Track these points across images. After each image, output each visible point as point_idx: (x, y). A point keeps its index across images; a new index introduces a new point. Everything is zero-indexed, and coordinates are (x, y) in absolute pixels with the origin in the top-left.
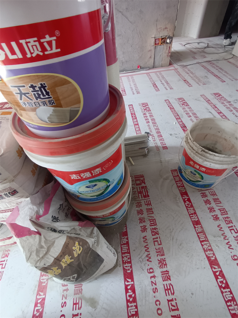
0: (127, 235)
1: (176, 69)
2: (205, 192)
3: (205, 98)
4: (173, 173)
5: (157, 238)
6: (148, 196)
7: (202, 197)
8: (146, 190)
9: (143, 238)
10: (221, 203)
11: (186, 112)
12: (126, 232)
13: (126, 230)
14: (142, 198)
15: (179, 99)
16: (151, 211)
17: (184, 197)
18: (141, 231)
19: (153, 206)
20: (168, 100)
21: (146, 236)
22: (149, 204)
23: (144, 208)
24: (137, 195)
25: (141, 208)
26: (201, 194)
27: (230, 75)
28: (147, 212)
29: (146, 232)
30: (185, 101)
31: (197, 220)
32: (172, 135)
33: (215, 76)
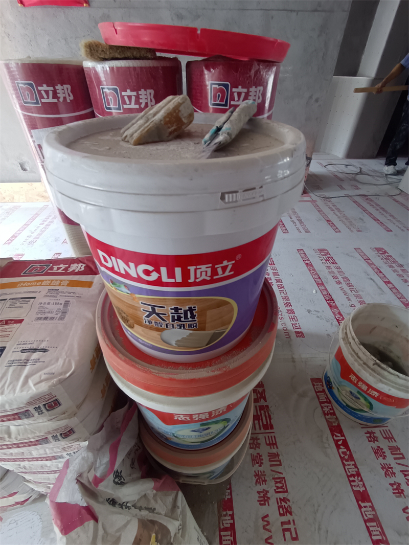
0: (231, 509)
1: (313, 201)
2: (374, 430)
3: (362, 254)
4: (315, 384)
5: (289, 522)
6: (272, 427)
7: (369, 441)
8: (268, 414)
9: (263, 519)
10: (404, 458)
11: (333, 275)
12: (231, 500)
13: (229, 497)
14: (260, 429)
15: (321, 250)
16: (277, 459)
17: (336, 436)
18: (258, 501)
19: (281, 449)
20: (302, 250)
21: (267, 516)
22: (273, 444)
23: (264, 450)
25: (258, 451)
26: (366, 433)
27: (399, 221)
28: (270, 461)
29: (269, 505)
30: (330, 254)
31: (363, 491)
32: (311, 312)
33: (374, 219)
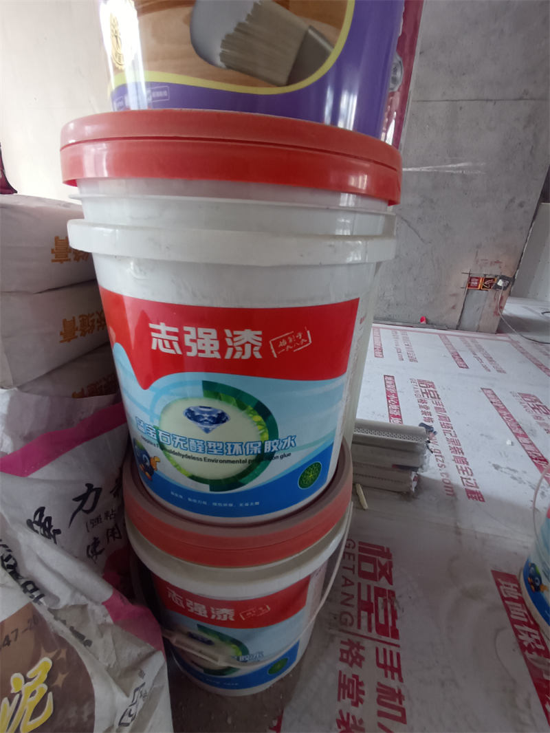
4: (502, 583)
6: (395, 634)
8: (392, 606)
11: (545, 428)
15: (524, 395)
19: (410, 685)
20: (491, 389)
22: (393, 669)
23: (371, 674)
24: (354, 611)
28: (380, 702)
30: (541, 403)
32: (500, 469)
